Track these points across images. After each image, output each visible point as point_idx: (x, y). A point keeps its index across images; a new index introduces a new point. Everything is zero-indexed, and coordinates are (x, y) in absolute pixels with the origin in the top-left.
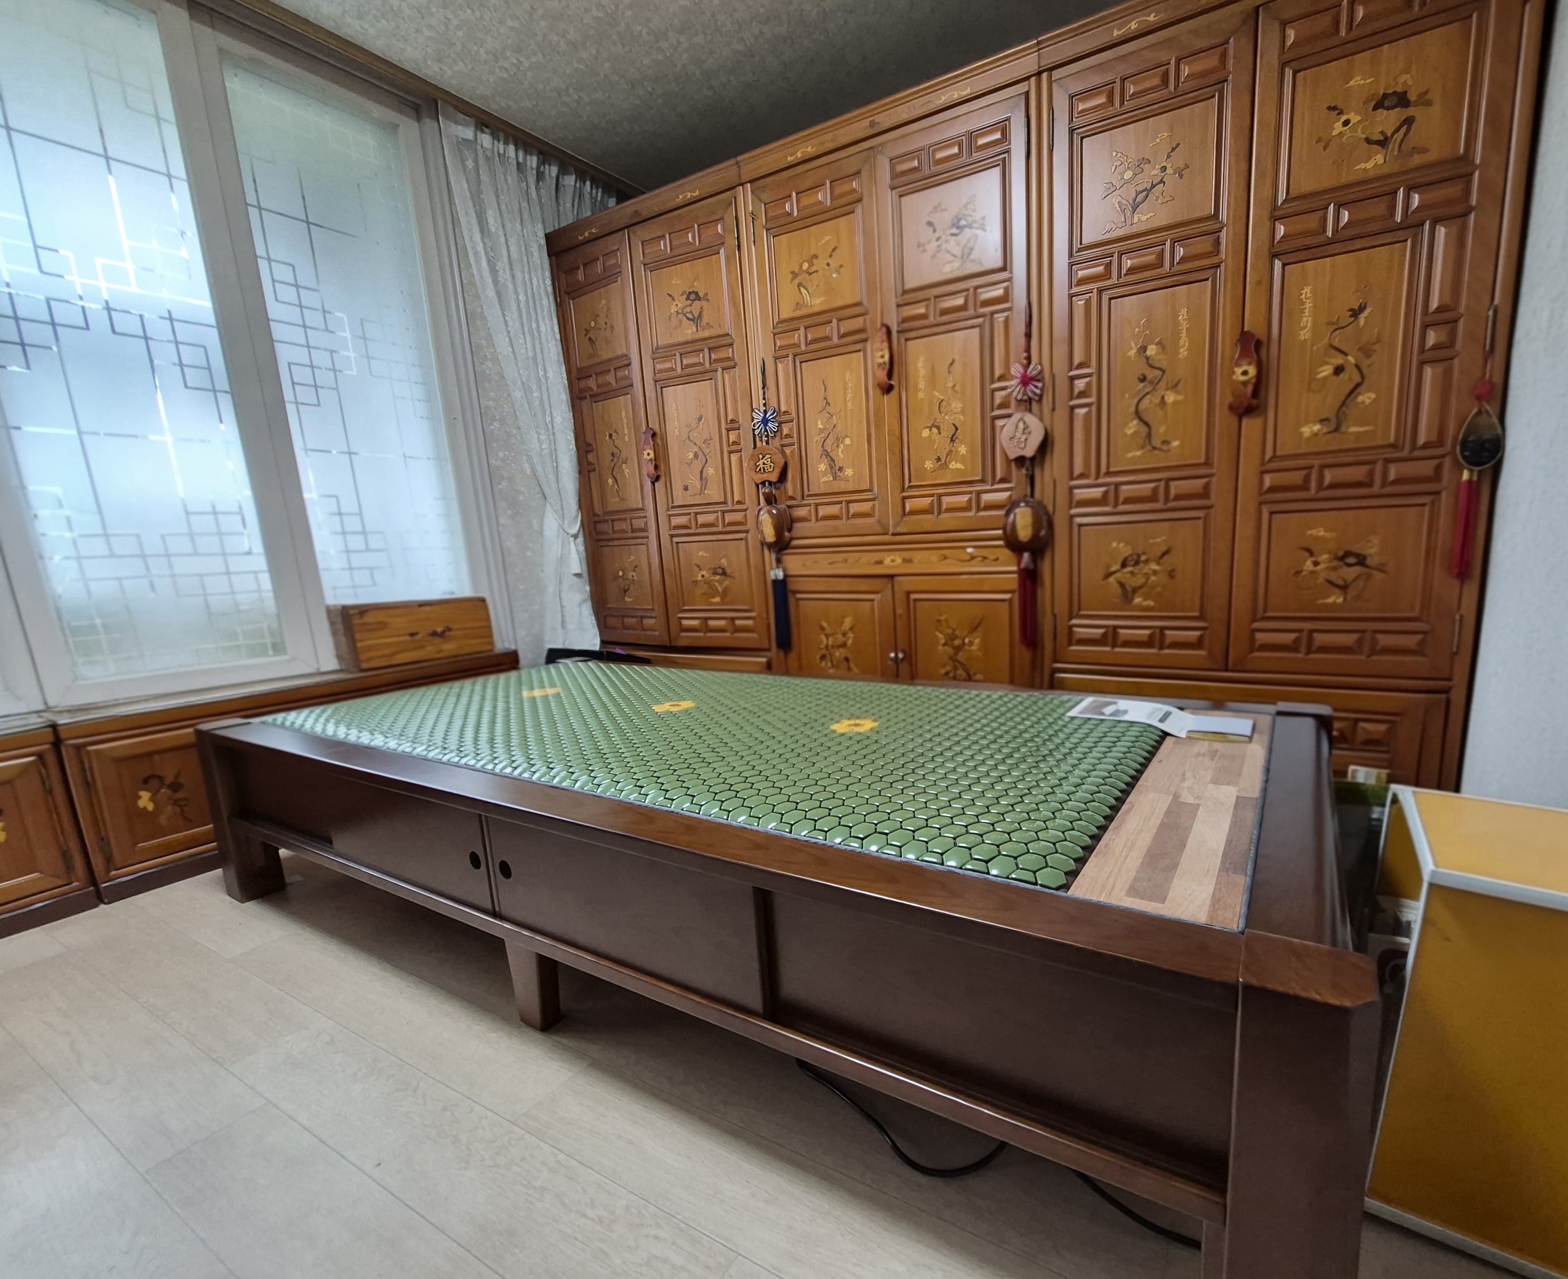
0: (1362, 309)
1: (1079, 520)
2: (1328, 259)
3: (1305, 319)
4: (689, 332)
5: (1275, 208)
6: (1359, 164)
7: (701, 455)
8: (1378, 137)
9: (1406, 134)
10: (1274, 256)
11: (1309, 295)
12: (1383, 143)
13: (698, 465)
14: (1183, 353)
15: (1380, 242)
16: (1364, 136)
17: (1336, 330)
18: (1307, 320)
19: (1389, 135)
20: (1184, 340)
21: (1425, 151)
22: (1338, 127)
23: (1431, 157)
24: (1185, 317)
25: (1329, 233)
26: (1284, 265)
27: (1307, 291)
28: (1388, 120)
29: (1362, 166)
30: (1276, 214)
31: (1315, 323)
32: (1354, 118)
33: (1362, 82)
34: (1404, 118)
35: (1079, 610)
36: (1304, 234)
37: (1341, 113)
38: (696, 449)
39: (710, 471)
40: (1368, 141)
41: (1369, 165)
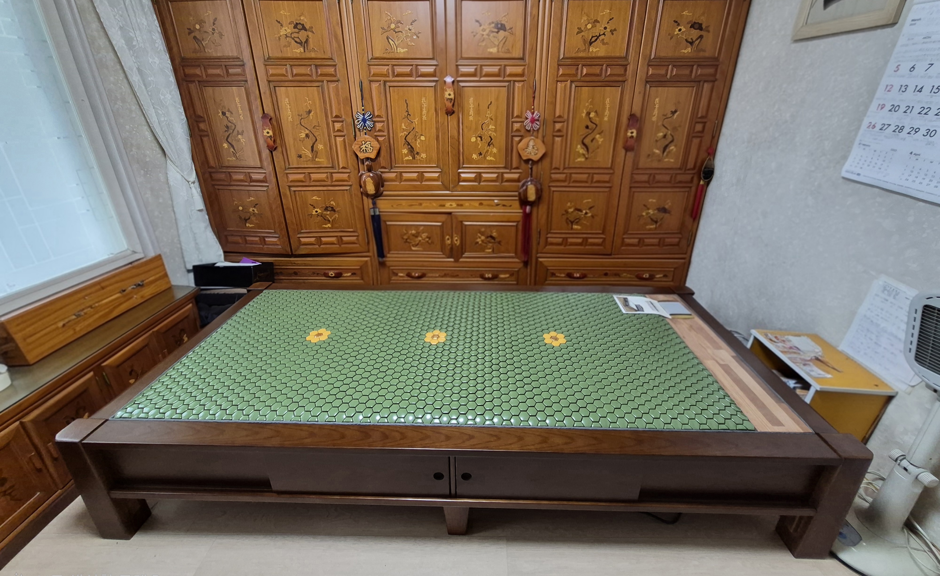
0: (676, 111)
1: (553, 189)
2: (667, 88)
3: (655, 112)
4: (298, 51)
5: (650, 60)
6: (682, 50)
7: (311, 135)
8: (690, 40)
9: (699, 42)
10: (647, 82)
11: (658, 102)
12: (691, 43)
13: (309, 142)
14: (606, 119)
15: (685, 86)
16: (685, 38)
17: (665, 119)
18: (656, 112)
19: (694, 40)
20: (607, 113)
21: (704, 51)
22: (677, 32)
23: (707, 54)
24: (609, 102)
25: (668, 76)
26: (650, 87)
27: (657, 100)
28: (695, 34)
29: (683, 51)
30: (650, 63)
31: (658, 113)
32: (683, 29)
33: (688, 14)
34: (699, 35)
35: (551, 230)
36: (659, 75)
37: (679, 25)
38: (307, 132)
39: (320, 147)
40: (686, 40)
41: (686, 51)
